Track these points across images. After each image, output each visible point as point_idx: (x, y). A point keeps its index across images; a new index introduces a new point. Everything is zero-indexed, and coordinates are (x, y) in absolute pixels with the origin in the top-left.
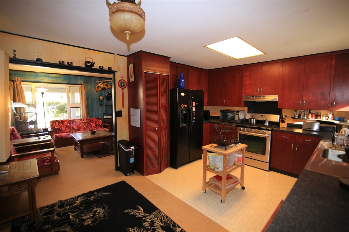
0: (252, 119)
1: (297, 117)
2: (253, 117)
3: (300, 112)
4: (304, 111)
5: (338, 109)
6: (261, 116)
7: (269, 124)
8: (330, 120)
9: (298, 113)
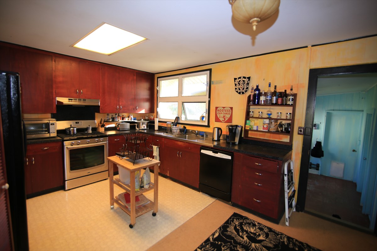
0: (72, 128)
1: (111, 121)
2: (71, 125)
3: (112, 115)
4: (115, 115)
5: (139, 112)
6: (76, 123)
7: (92, 131)
8: (132, 121)
9: (110, 116)
